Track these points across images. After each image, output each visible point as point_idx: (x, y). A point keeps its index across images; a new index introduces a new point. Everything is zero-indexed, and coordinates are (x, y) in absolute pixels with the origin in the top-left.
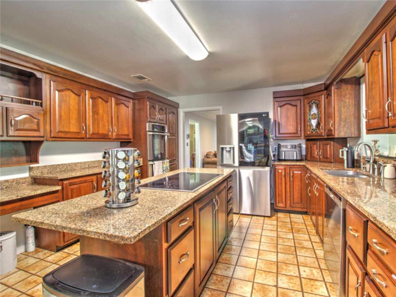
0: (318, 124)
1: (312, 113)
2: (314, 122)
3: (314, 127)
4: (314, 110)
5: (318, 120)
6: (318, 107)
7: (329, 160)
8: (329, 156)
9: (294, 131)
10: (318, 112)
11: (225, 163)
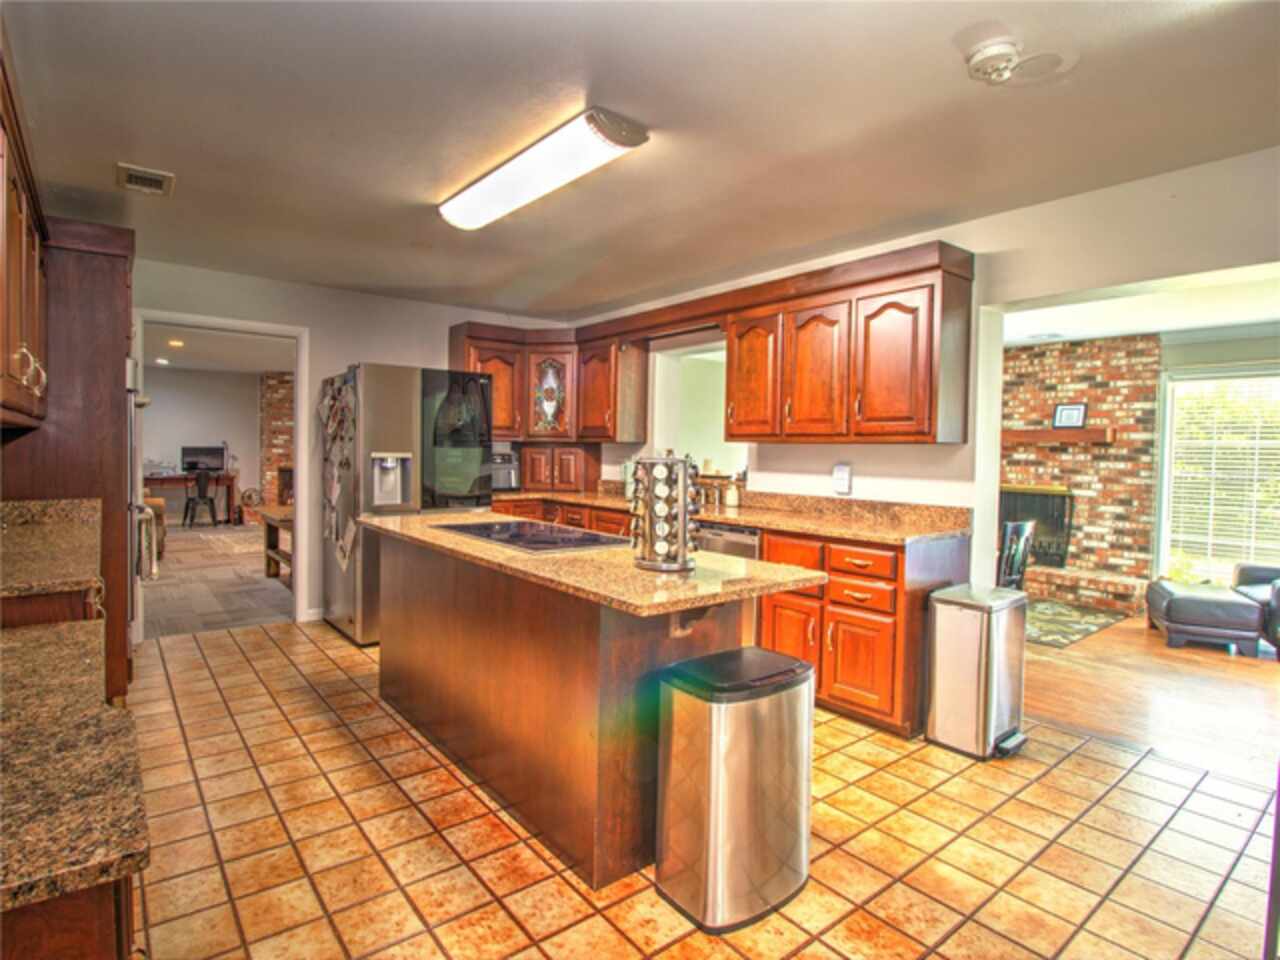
0: (559, 413)
1: (546, 386)
2: (549, 408)
3: (550, 418)
4: (551, 382)
5: (558, 402)
6: (560, 373)
7: (573, 487)
8: (572, 479)
9: (507, 423)
10: (559, 387)
11: (377, 502)
